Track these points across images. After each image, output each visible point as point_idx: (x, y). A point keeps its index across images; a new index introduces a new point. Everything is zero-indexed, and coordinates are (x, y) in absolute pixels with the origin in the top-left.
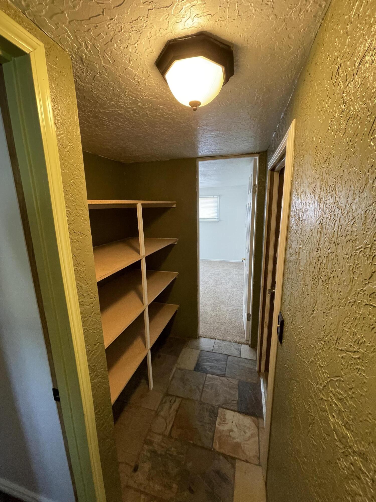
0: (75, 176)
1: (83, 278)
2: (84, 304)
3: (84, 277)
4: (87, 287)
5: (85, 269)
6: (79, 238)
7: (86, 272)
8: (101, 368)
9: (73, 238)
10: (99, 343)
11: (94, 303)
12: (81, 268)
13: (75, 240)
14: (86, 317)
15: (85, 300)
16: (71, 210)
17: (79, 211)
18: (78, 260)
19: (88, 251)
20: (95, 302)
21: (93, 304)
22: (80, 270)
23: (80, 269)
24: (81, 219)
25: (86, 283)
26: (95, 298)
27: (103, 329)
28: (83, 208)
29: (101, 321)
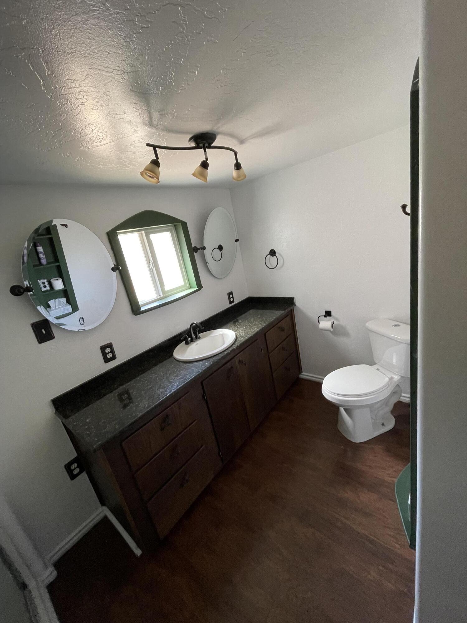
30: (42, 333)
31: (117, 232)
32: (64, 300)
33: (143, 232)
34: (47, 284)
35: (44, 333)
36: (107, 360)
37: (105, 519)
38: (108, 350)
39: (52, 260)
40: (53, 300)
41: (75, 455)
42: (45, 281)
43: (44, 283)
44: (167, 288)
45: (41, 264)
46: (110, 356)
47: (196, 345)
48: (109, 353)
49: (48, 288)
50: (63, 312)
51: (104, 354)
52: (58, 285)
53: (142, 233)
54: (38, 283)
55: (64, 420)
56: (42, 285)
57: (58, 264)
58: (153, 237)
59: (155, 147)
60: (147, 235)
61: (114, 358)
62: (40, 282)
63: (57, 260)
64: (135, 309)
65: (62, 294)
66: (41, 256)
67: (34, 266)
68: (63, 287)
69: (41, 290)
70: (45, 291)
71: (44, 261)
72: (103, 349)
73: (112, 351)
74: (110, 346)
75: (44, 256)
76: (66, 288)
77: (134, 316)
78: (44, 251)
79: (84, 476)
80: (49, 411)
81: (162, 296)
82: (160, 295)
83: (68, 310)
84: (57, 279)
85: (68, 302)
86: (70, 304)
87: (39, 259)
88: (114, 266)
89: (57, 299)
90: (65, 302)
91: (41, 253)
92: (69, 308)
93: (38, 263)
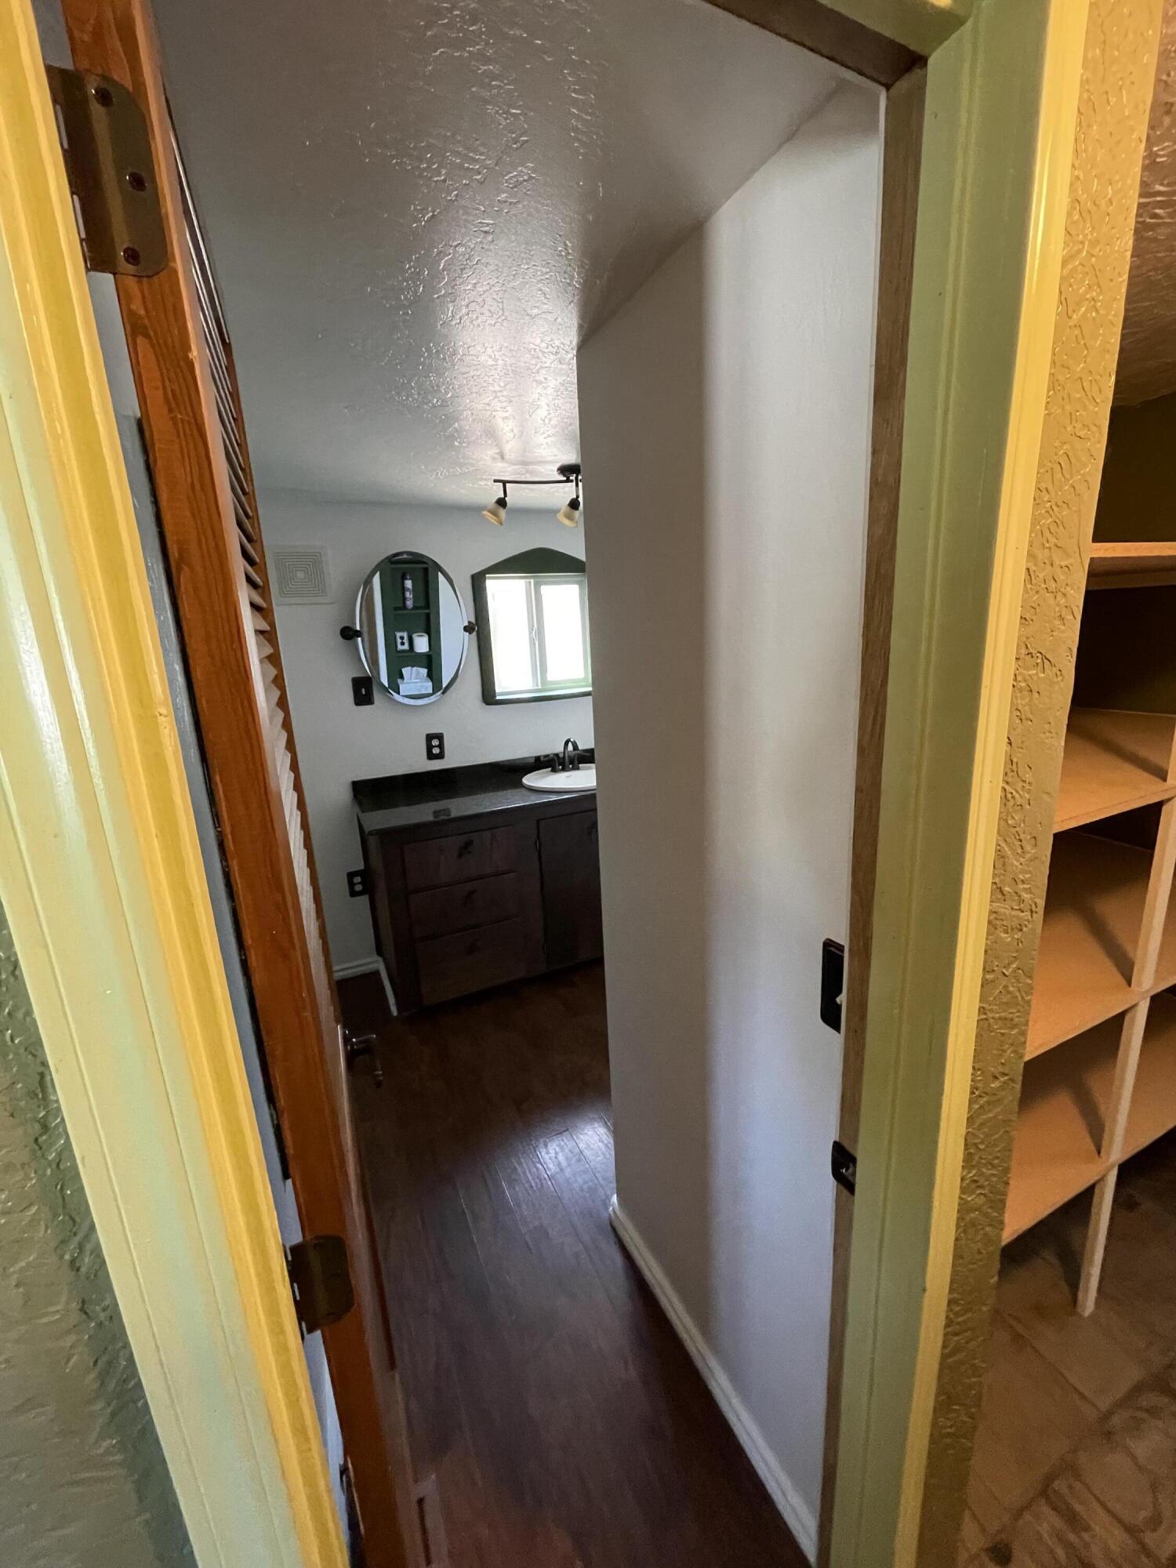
0: (1079, 426)
1: (1014, 830)
2: (998, 922)
3: (1020, 825)
4: (1018, 864)
5: (1027, 796)
6: (1035, 678)
7: (1028, 807)
8: (993, 1166)
9: (1021, 674)
10: (1006, 1075)
11: (1024, 929)
12: (1017, 792)
13: (1023, 684)
14: (993, 971)
15: (1003, 910)
16: (1035, 568)
17: (1059, 571)
18: (1015, 760)
19: (1050, 732)
20: (1030, 926)
21: (1021, 930)
22: (1013, 797)
23: (1014, 793)
24: (1058, 605)
25: (1020, 851)
26: (1032, 912)
27: (1029, 1032)
28: (1071, 561)
29: (1029, 1002)
30: (361, 692)
31: (487, 575)
32: (424, 671)
33: (532, 581)
34: (406, 640)
35: (364, 693)
36: (431, 756)
37: (376, 974)
38: (435, 742)
39: (422, 603)
40: (409, 668)
41: (361, 866)
42: (405, 635)
43: (402, 638)
44: (551, 676)
45: (404, 607)
46: (436, 751)
47: (567, 777)
48: (436, 746)
49: (406, 647)
50: (420, 690)
51: (429, 748)
52: (422, 644)
53: (530, 582)
54: (395, 636)
55: (360, 812)
56: (399, 641)
57: (427, 611)
58: (545, 590)
59: (504, 483)
60: (537, 586)
61: (441, 756)
62: (398, 635)
63: (427, 606)
64: (489, 696)
65: (425, 661)
66: (408, 595)
67: (396, 609)
68: (428, 650)
69: (396, 646)
70: (403, 651)
71: (409, 604)
72: (430, 738)
73: (441, 746)
74: (440, 737)
75: (411, 596)
76: (430, 653)
77: (484, 705)
78: (413, 587)
79: (364, 900)
80: (344, 795)
81: (540, 687)
82: (537, 686)
83: (427, 688)
84: (422, 636)
85: (430, 676)
86: (432, 680)
87: (404, 599)
88: (467, 624)
89: (415, 668)
90: (425, 675)
91: (408, 590)
92: (428, 687)
93: (401, 605)
